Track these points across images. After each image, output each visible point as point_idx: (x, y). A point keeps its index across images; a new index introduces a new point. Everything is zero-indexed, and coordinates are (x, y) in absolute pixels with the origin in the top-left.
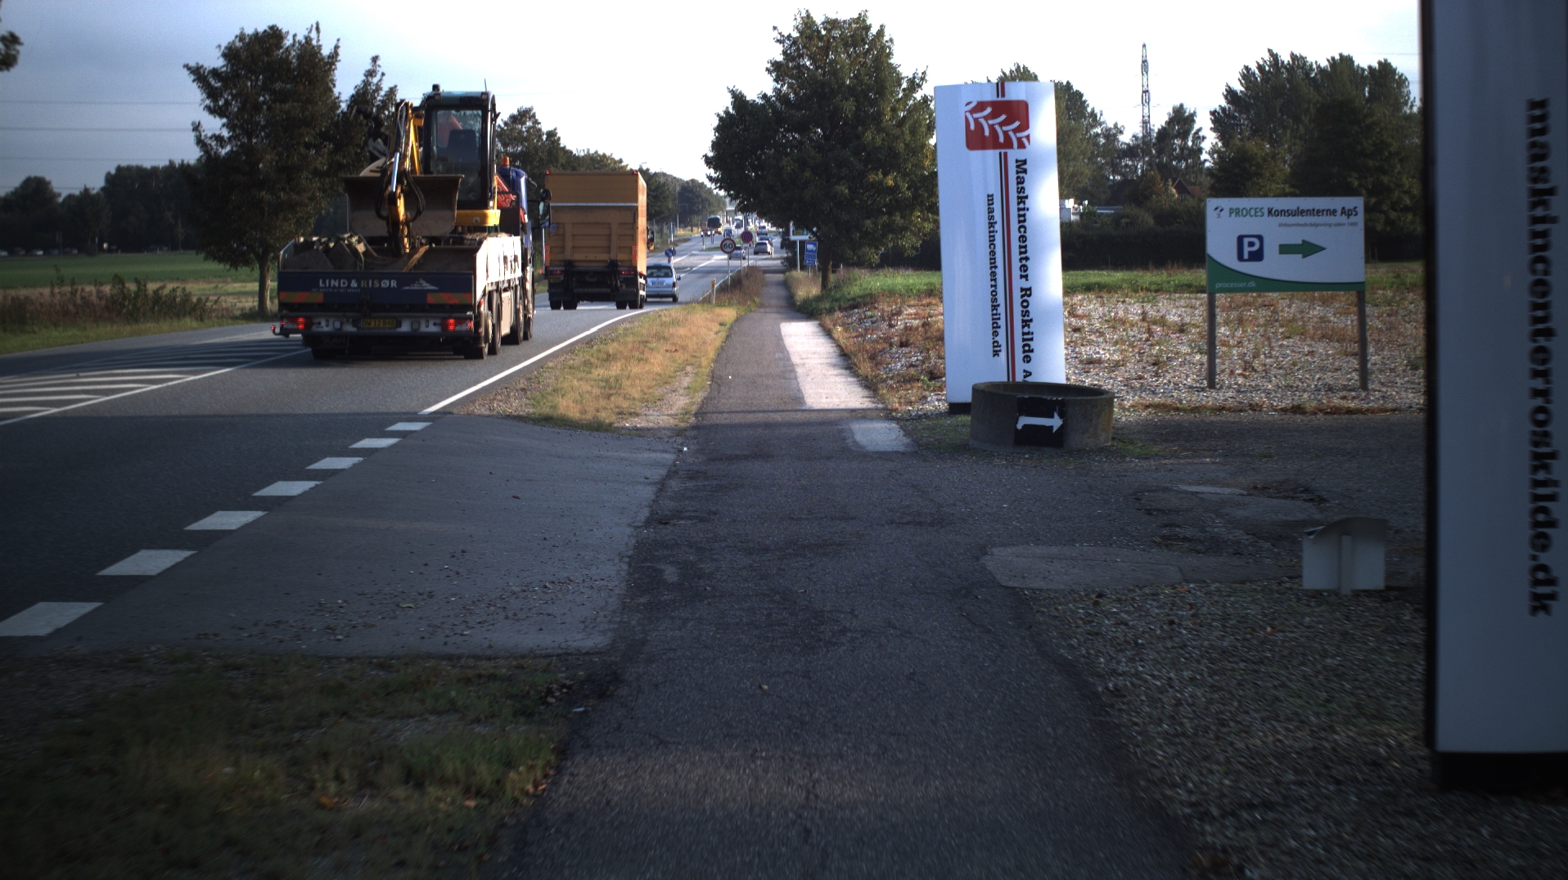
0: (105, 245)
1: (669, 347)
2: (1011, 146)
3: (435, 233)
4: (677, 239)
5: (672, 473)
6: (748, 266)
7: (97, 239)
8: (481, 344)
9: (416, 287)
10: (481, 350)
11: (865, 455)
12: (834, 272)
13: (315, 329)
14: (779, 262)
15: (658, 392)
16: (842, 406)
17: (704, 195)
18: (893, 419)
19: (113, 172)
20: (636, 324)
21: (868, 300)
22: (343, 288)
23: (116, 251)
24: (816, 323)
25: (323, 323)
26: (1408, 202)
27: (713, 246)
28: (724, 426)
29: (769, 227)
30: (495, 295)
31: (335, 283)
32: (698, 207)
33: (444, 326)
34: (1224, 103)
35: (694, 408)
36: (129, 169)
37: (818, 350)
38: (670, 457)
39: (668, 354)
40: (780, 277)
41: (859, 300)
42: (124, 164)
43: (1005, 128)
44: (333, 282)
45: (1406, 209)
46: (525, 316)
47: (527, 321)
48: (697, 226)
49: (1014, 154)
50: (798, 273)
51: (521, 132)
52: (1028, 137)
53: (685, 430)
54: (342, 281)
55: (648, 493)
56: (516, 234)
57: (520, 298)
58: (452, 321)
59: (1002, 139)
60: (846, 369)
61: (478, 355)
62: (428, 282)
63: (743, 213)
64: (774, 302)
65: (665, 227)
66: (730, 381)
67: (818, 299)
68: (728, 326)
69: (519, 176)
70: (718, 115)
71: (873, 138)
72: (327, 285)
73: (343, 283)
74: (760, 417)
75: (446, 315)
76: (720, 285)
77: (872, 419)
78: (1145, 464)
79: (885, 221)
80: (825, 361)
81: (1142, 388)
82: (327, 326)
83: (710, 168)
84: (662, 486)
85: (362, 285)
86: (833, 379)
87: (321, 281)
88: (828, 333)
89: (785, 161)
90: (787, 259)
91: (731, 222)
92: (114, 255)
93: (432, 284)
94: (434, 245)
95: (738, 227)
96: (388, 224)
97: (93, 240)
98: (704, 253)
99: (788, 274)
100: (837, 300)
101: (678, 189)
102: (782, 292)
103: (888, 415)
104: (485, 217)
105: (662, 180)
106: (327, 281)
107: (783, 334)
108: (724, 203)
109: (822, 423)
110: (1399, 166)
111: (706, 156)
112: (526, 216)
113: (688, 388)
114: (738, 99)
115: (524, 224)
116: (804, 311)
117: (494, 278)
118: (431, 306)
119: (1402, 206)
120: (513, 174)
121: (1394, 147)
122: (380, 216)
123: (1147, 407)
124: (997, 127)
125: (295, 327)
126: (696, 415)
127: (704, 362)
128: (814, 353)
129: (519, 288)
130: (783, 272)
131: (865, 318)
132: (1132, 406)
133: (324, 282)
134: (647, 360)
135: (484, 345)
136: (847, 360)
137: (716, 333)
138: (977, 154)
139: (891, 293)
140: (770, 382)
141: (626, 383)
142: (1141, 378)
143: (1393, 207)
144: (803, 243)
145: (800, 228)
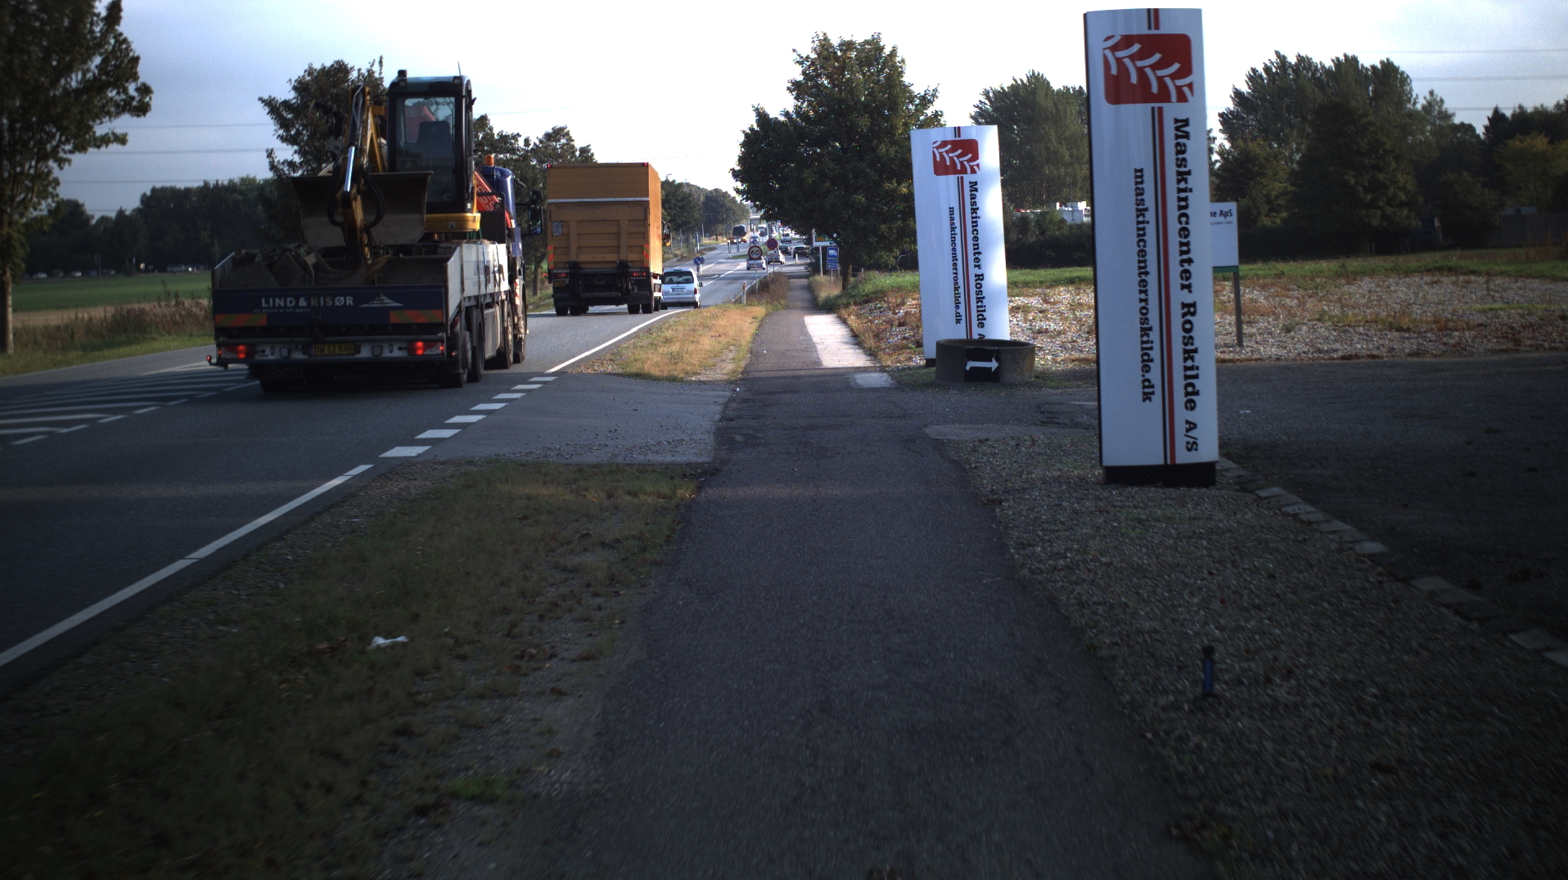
0: (142, 266)
1: (714, 334)
2: (966, 172)
3: (402, 241)
4: (703, 248)
5: (732, 400)
6: (774, 272)
7: (134, 260)
8: (458, 369)
9: (376, 304)
10: (459, 376)
11: (862, 390)
12: (854, 276)
13: (258, 357)
14: (802, 268)
15: (711, 362)
16: (850, 366)
17: (728, 205)
18: (885, 371)
19: (149, 193)
20: (682, 318)
21: (880, 295)
22: (289, 308)
23: (153, 271)
24: (835, 315)
25: (268, 352)
26: (1403, 197)
27: (739, 254)
28: (763, 378)
29: (792, 234)
30: (475, 313)
31: (279, 302)
32: (722, 216)
33: (411, 350)
34: (1231, 106)
35: (740, 370)
36: (163, 190)
37: (835, 333)
38: (728, 394)
39: (714, 339)
40: (805, 281)
41: (873, 296)
42: (158, 186)
43: (961, 159)
44: (277, 300)
45: (1402, 204)
46: (515, 336)
47: (518, 342)
48: (721, 234)
49: (968, 178)
50: (821, 278)
51: (555, 149)
52: (978, 165)
53: (736, 381)
54: (288, 299)
55: (719, 408)
56: (501, 242)
57: (508, 316)
58: (420, 344)
59: (959, 167)
60: (856, 345)
61: (453, 383)
62: (390, 297)
63: (767, 221)
64: (798, 304)
65: (691, 236)
66: (765, 354)
67: (838, 297)
68: (760, 319)
69: (504, 175)
70: (744, 132)
71: (887, 150)
72: (271, 305)
73: (290, 302)
74: (790, 373)
75: (413, 337)
76: (748, 289)
77: (870, 372)
78: (1054, 391)
79: (899, 226)
80: (839, 340)
81: (1073, 348)
82: (273, 354)
83: (737, 181)
84: (726, 405)
85: (312, 305)
86: (845, 351)
87: (263, 300)
88: (844, 322)
89: (806, 173)
90: (810, 265)
91: (756, 228)
92: (151, 275)
93: (396, 302)
94: (401, 256)
95: (762, 234)
96: (344, 231)
97: (131, 261)
98: (729, 261)
99: (811, 278)
100: (853, 296)
101: (702, 198)
102: (806, 295)
103: (883, 369)
104: (464, 221)
105: (686, 189)
106: (271, 300)
107: (806, 323)
108: (748, 212)
109: (834, 375)
110: (1393, 163)
111: (733, 170)
112: (513, 221)
113: (734, 359)
114: (762, 117)
115: (511, 230)
116: (827, 307)
117: (471, 291)
118: (396, 326)
119: (1397, 202)
120: (497, 174)
121: (1388, 146)
122: (333, 222)
123: (1073, 361)
124: (955, 159)
125: (235, 356)
126: (742, 373)
127: (744, 343)
128: (832, 335)
129: (506, 303)
130: (806, 277)
131: (875, 309)
132: (1062, 360)
133: (267, 302)
134: (698, 342)
135: (461, 371)
136: (856, 339)
137: (751, 323)
138: (942, 178)
139: (899, 288)
140: (796, 354)
141: (686, 356)
142: (1074, 341)
143: (1389, 202)
144: (825, 249)
145: (824, 232)
